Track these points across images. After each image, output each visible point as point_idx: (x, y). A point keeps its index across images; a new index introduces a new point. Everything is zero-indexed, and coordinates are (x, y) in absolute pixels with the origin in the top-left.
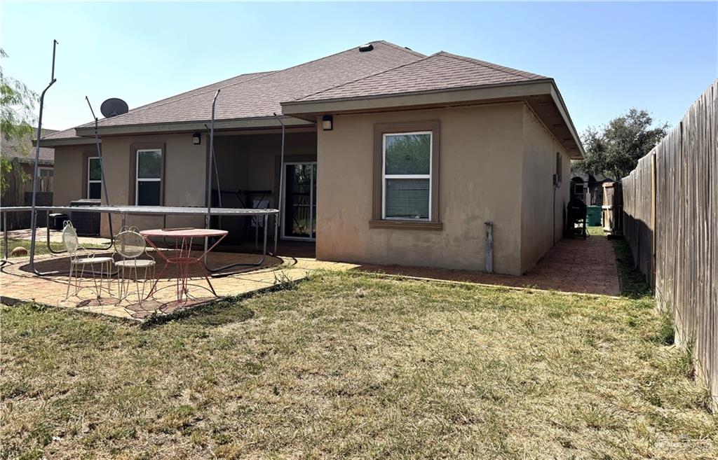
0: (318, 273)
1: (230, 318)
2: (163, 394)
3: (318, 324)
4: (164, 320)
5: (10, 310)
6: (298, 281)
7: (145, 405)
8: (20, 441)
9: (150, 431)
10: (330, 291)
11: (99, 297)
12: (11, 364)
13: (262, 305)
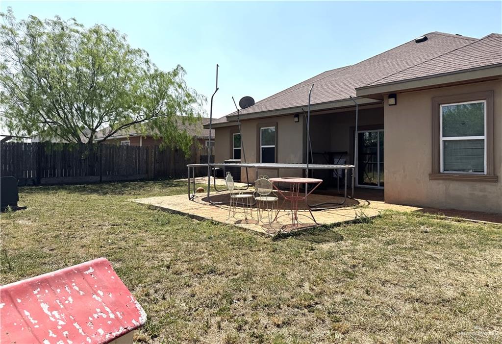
0: (388, 213)
1: (327, 239)
2: (293, 283)
3: (393, 250)
4: (285, 236)
5: (200, 224)
6: (373, 218)
7: (283, 289)
8: (218, 299)
9: (288, 306)
10: (399, 226)
11: (246, 219)
12: (206, 254)
13: (348, 232)
